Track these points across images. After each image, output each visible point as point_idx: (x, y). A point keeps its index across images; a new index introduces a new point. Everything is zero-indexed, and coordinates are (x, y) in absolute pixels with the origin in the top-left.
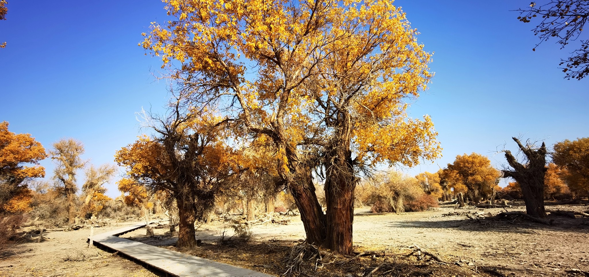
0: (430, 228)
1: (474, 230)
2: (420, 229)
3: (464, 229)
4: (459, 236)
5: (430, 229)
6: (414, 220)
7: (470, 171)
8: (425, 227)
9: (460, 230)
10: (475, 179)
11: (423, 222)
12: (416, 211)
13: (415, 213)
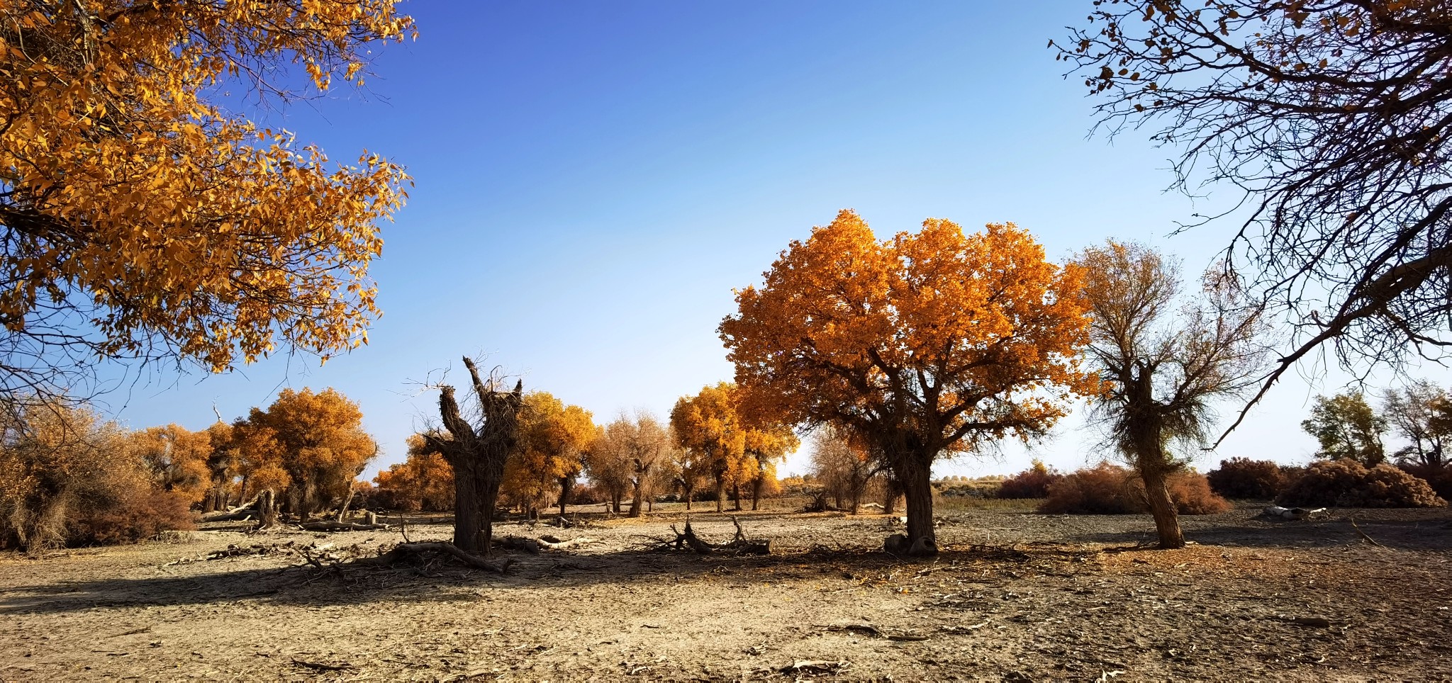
0: (172, 603)
1: (326, 602)
2: (132, 610)
3: (295, 601)
4: (285, 629)
5: (172, 611)
6: (102, 575)
7: (309, 433)
8: (151, 603)
9: (284, 603)
10: (315, 455)
11: (138, 583)
12: (109, 542)
13: (104, 549)
